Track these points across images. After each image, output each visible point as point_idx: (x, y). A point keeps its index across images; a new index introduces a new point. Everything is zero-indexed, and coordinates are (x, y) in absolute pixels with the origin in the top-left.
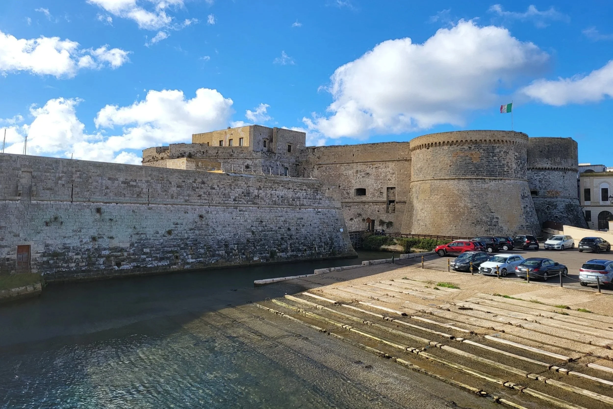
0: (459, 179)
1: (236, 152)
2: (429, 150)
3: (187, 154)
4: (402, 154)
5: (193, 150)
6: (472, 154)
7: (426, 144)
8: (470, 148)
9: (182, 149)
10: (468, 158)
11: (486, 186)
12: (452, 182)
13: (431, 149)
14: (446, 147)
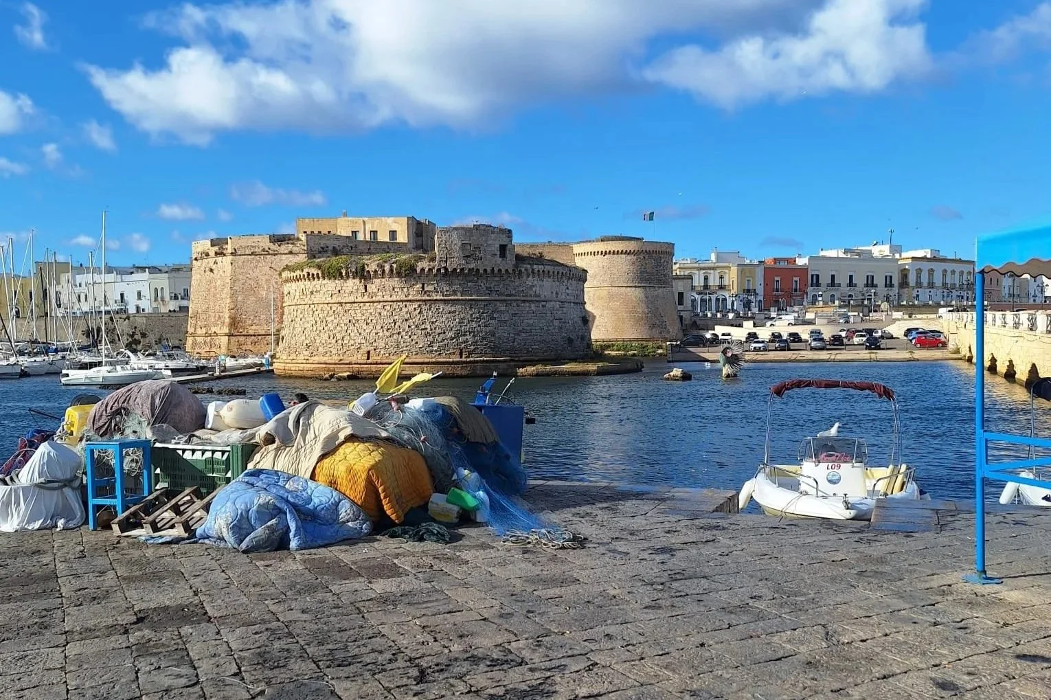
0: (635, 287)
1: (392, 249)
2: (605, 257)
3: (331, 248)
4: (565, 258)
5: (338, 243)
6: (646, 264)
7: (602, 252)
8: (644, 257)
9: (324, 242)
10: (643, 267)
11: (656, 293)
12: (629, 289)
13: (607, 256)
14: (623, 256)
